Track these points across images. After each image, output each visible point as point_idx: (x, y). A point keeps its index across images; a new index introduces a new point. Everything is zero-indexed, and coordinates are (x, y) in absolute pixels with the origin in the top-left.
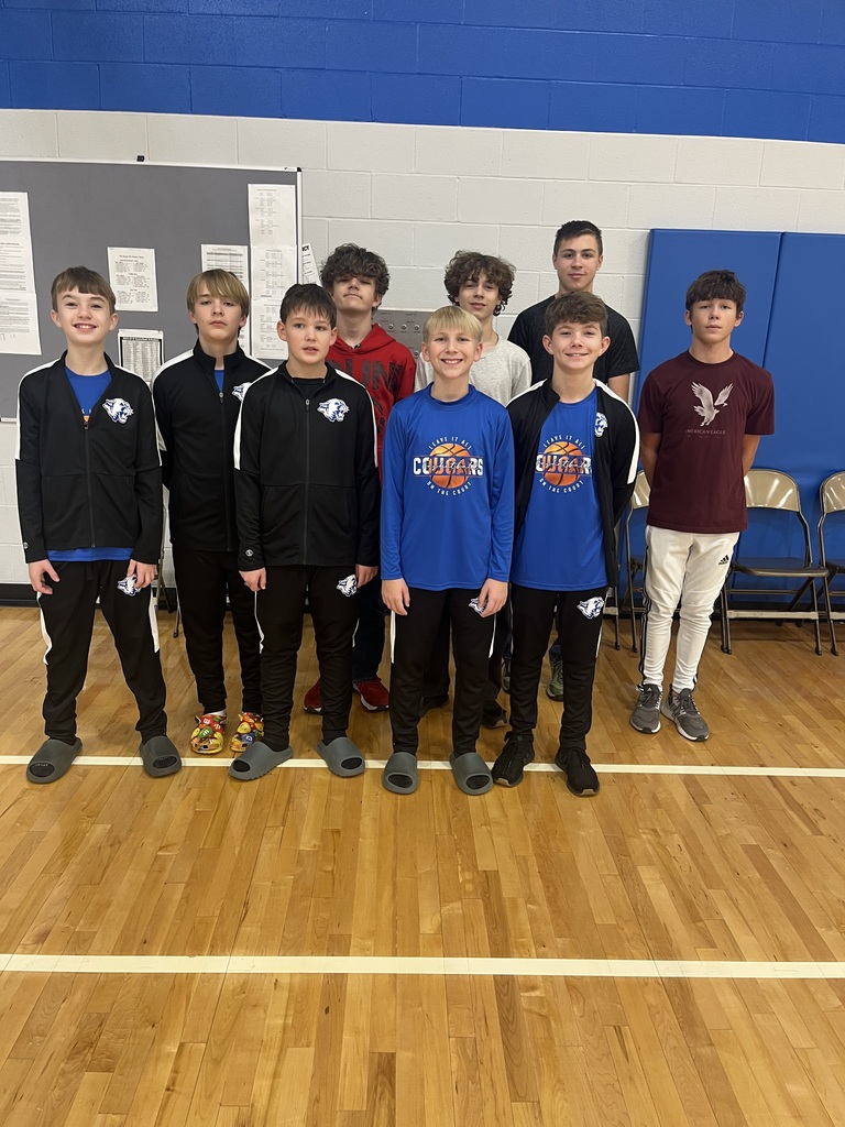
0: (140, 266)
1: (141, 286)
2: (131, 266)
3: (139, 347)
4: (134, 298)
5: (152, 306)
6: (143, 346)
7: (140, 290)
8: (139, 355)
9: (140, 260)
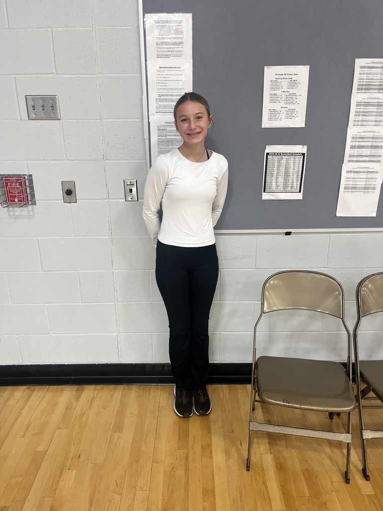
0: (293, 83)
1: (292, 103)
2: (285, 84)
3: (284, 161)
4: (283, 116)
5: (299, 122)
6: (287, 160)
7: (290, 107)
8: (282, 169)
9: (294, 78)
